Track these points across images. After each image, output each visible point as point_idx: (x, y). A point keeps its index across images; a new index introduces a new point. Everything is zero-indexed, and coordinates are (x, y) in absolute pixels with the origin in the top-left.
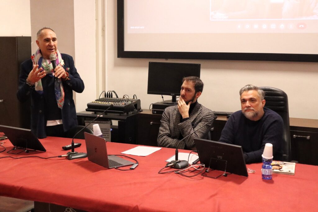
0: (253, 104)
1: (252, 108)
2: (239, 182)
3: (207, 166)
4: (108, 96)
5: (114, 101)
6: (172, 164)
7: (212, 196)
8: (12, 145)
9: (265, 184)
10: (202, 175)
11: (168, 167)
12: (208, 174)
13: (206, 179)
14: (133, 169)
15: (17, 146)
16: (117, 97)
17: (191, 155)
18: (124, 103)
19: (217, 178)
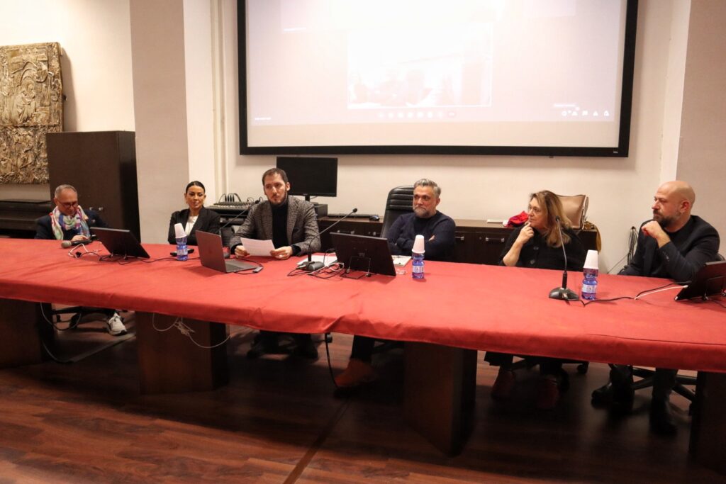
0: (426, 202)
1: (424, 207)
2: (385, 282)
3: (346, 267)
4: (229, 199)
5: (236, 204)
6: (304, 266)
7: (352, 297)
8: (108, 253)
9: (415, 282)
10: (341, 276)
11: (299, 269)
12: (347, 275)
13: (346, 280)
14: (256, 272)
15: (115, 253)
16: (240, 200)
17: (326, 257)
18: (247, 206)
19: (359, 278)
